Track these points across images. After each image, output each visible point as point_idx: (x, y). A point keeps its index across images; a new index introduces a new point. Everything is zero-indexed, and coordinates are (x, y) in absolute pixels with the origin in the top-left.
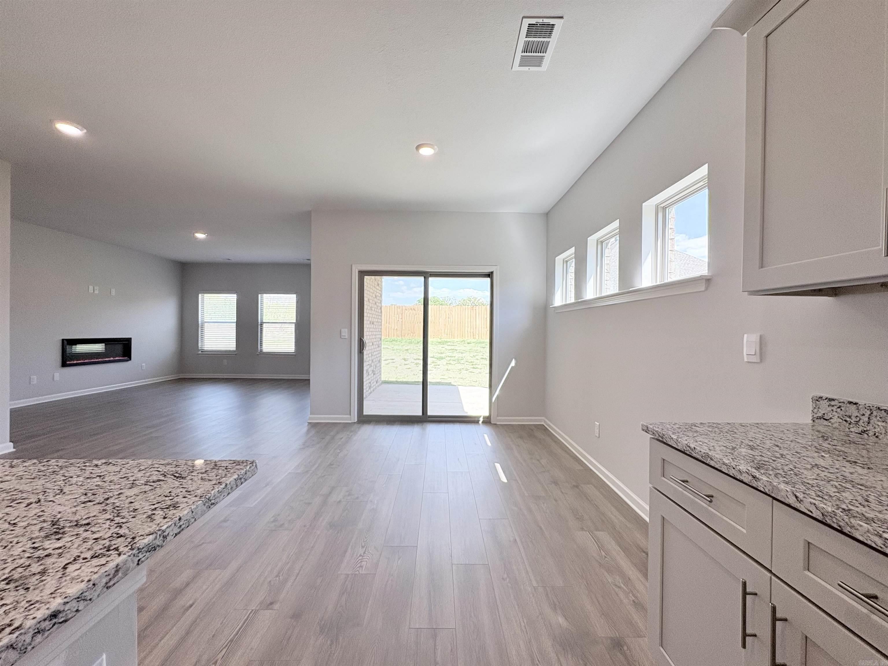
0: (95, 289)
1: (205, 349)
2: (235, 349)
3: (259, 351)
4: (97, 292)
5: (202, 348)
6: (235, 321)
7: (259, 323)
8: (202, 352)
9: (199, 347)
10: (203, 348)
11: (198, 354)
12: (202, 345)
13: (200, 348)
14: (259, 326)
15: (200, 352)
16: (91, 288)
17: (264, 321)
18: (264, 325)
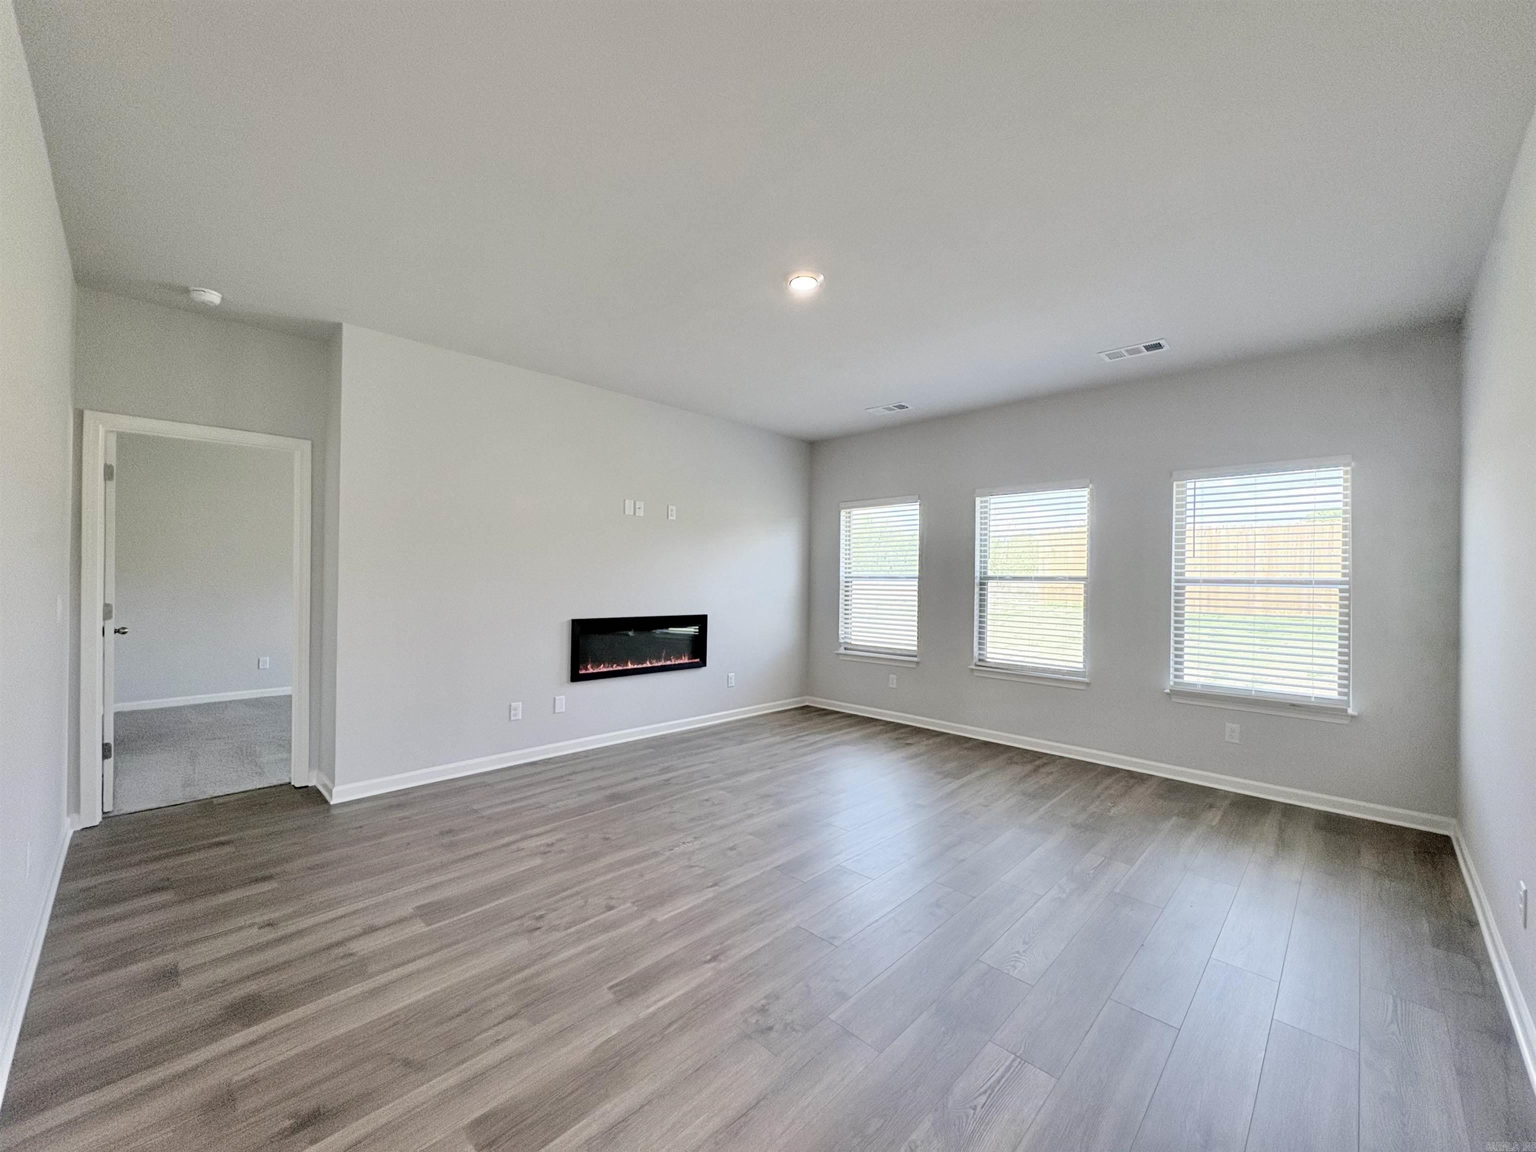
0: (637, 507)
1: (853, 642)
2: (916, 648)
3: (976, 660)
4: (640, 513)
5: (847, 640)
6: (917, 574)
7: (977, 581)
8: (845, 649)
9: (841, 636)
10: (849, 641)
11: (838, 654)
12: (846, 633)
13: (842, 641)
14: (977, 589)
15: (842, 651)
16: (629, 504)
17: (990, 573)
18: (991, 584)
